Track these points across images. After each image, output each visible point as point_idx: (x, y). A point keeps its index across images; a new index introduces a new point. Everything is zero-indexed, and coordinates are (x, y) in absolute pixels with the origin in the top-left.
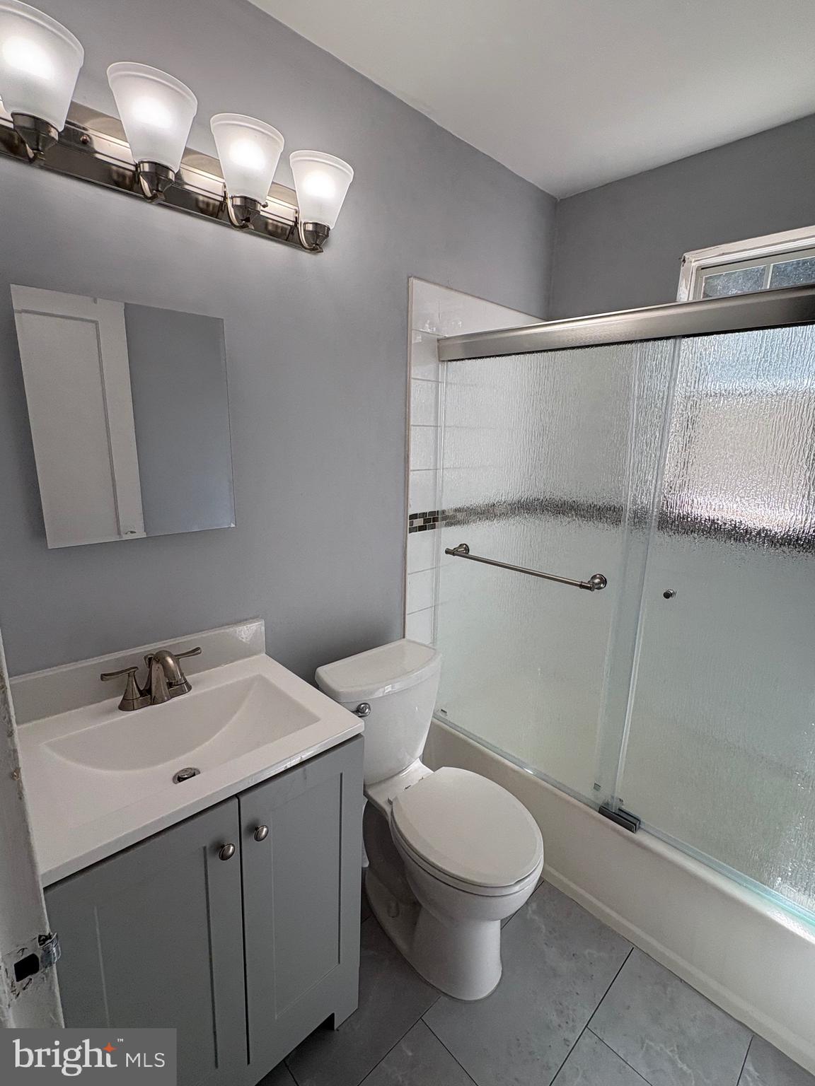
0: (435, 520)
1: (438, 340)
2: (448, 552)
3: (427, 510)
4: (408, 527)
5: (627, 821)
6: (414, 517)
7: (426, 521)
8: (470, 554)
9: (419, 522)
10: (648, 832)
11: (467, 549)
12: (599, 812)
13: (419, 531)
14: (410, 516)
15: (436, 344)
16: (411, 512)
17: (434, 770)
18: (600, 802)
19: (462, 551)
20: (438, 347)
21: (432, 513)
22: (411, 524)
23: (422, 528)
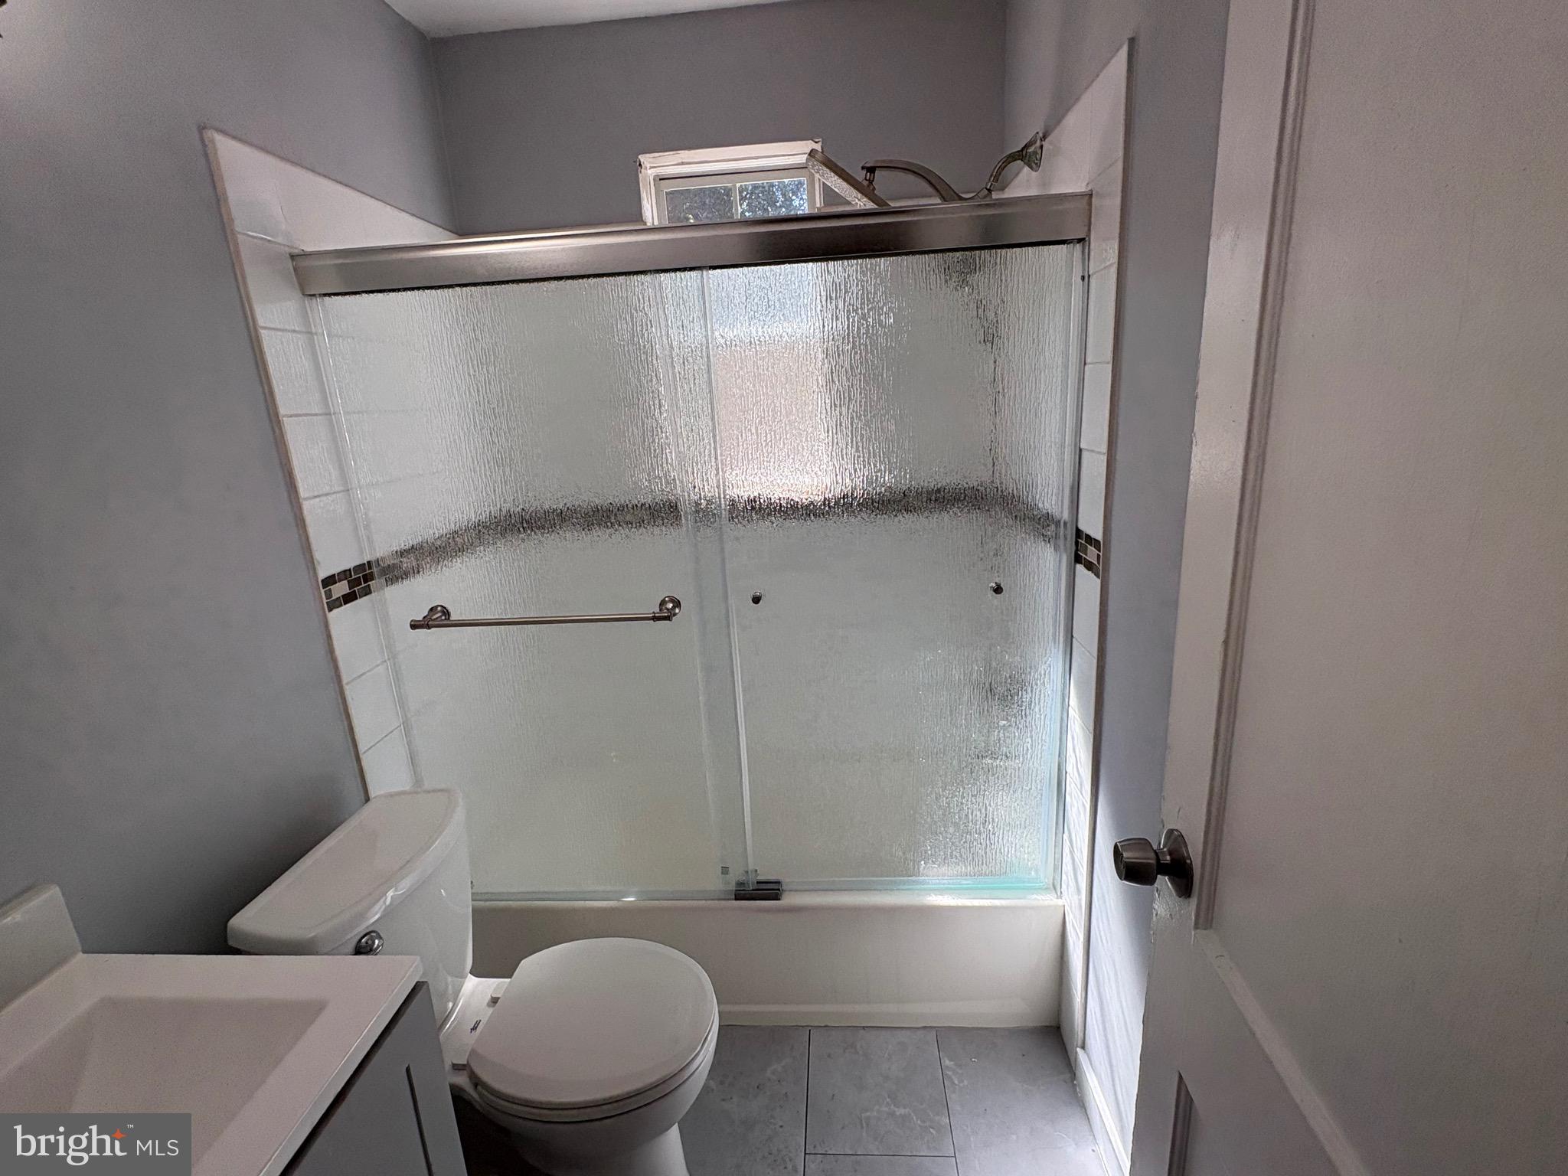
0: (368, 578)
1: (293, 257)
2: (415, 626)
3: (350, 563)
4: (325, 601)
5: (769, 891)
6: (329, 581)
7: (353, 583)
8: (451, 619)
9: (341, 589)
10: (796, 891)
11: (446, 613)
12: (736, 899)
13: (345, 604)
14: (323, 581)
15: (290, 265)
16: (323, 574)
17: (510, 976)
18: (732, 887)
19: (437, 618)
20: (295, 270)
21: (360, 568)
22: (329, 595)
23: (349, 598)
